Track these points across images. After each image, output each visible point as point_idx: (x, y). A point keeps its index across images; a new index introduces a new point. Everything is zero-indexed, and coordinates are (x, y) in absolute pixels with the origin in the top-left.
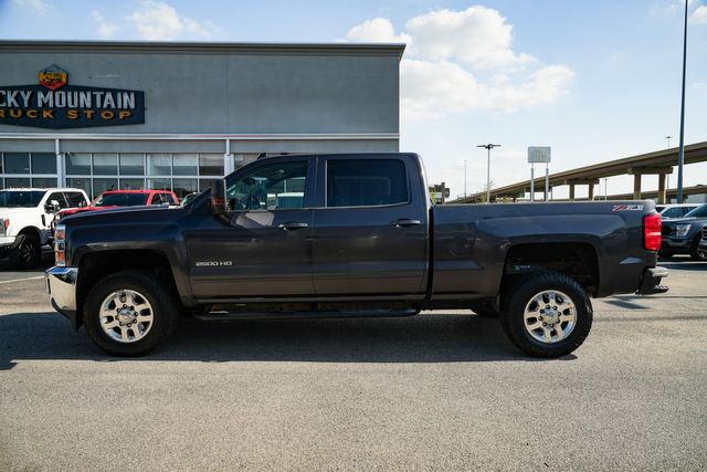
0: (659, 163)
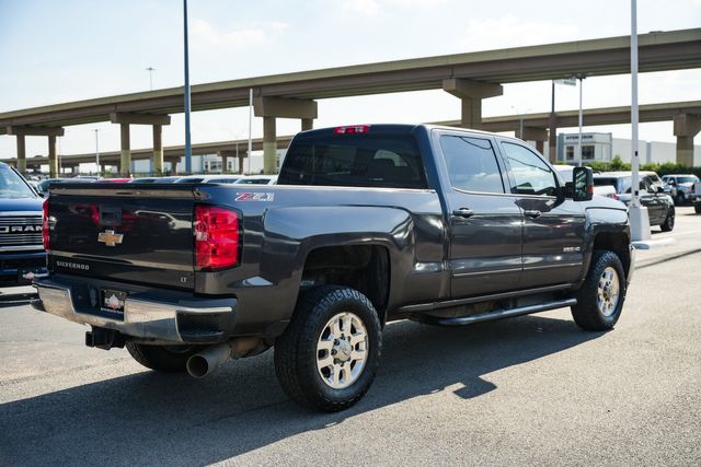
0: (152, 109)
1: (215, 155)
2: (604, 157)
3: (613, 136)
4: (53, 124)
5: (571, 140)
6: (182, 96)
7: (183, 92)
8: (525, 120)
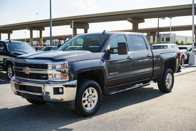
0: (39, 26)
1: (57, 40)
2: (173, 41)
3: (176, 35)
4: (9, 30)
5: (163, 36)
6: (49, 22)
7: (50, 21)
8: (150, 30)
